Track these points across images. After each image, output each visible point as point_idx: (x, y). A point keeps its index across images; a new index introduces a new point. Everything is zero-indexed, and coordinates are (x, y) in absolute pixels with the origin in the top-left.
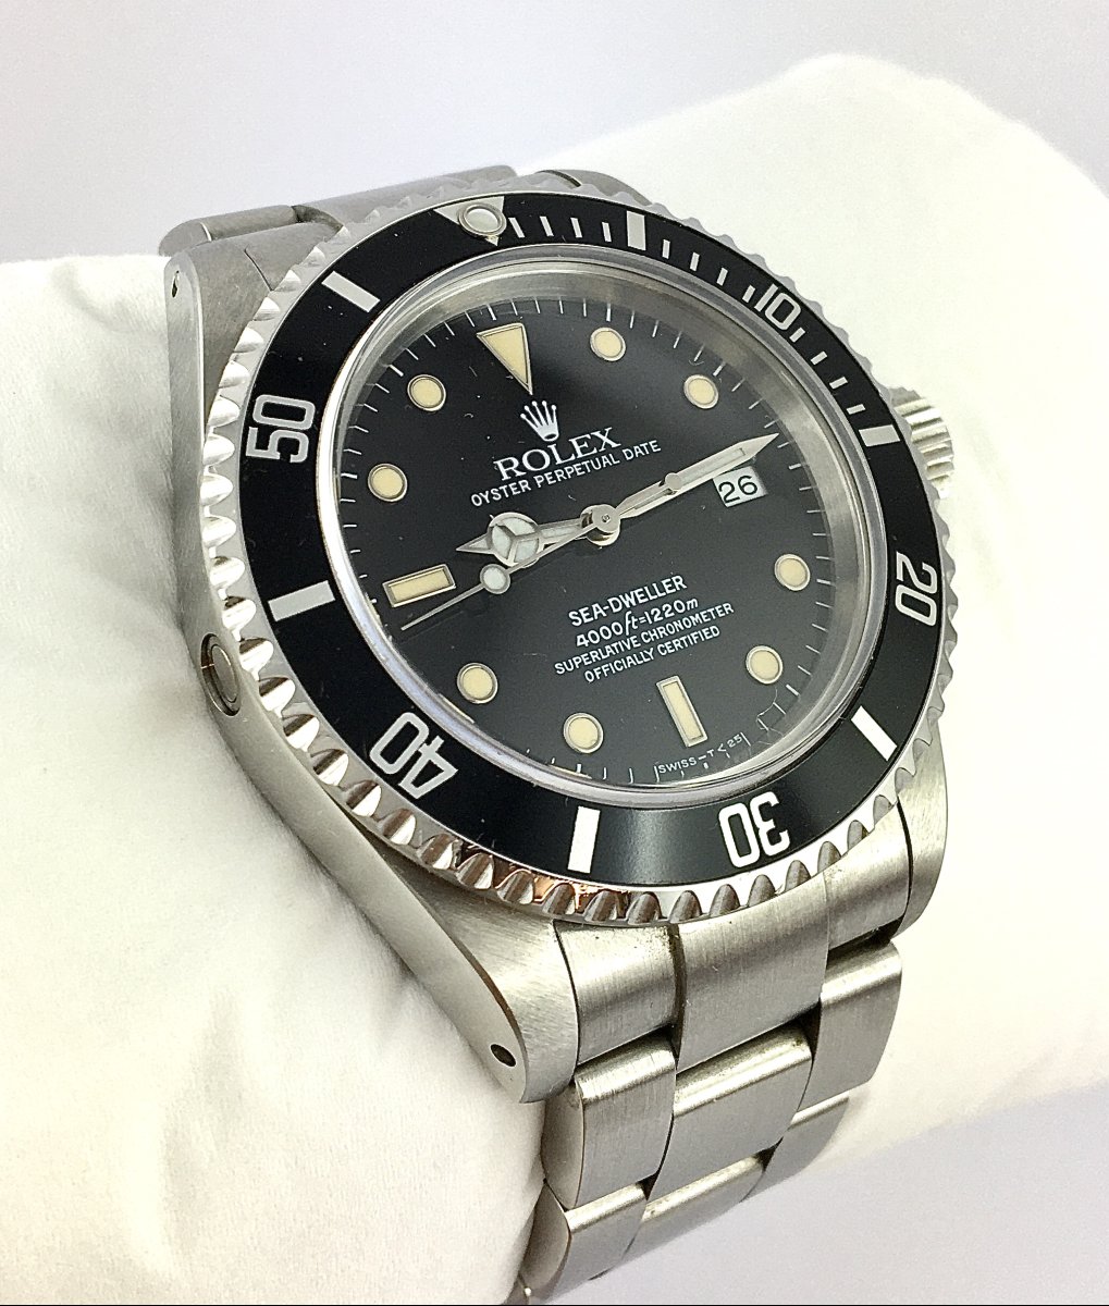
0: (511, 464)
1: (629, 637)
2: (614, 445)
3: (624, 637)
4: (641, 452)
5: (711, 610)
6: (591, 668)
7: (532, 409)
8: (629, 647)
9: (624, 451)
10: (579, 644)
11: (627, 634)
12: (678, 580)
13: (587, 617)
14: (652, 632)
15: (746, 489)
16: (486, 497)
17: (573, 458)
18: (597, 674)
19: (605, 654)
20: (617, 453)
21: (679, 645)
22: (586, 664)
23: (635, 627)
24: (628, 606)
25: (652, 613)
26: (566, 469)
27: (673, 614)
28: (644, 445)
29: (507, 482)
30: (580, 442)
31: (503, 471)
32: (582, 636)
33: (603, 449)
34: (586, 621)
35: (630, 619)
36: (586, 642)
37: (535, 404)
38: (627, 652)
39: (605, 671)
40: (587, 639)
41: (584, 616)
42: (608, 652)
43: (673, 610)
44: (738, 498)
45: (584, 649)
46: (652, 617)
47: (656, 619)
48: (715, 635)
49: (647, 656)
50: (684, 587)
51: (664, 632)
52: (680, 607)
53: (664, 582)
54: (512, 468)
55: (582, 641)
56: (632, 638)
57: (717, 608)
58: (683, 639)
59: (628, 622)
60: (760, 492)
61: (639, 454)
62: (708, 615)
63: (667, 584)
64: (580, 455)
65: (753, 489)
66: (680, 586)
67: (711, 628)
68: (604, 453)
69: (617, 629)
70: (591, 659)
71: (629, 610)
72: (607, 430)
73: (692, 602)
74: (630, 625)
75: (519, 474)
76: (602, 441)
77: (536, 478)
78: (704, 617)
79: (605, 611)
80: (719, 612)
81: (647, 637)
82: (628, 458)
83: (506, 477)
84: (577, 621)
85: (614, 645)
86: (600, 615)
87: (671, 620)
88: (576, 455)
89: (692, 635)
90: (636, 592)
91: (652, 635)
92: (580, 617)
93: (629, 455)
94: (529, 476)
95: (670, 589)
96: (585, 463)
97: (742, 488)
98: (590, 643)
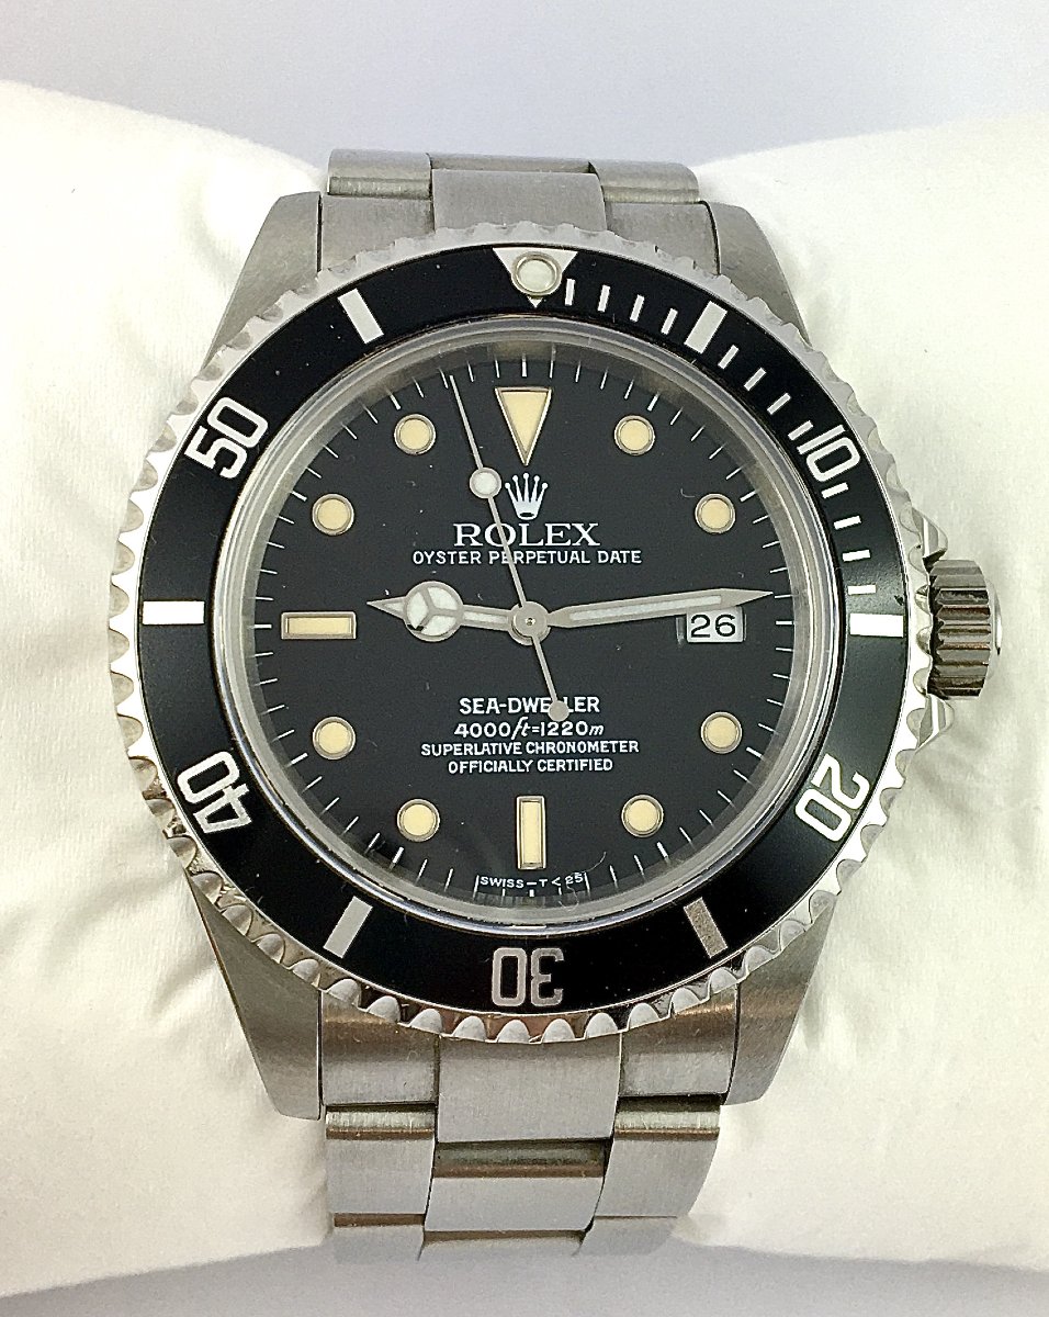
0: (472, 531)
1: (513, 741)
2: (592, 543)
3: (508, 740)
4: (618, 558)
5: (613, 743)
6: (458, 759)
7: (521, 480)
8: (508, 752)
9: (600, 552)
10: (457, 732)
11: (513, 738)
12: (593, 702)
13: (479, 709)
14: (540, 745)
15: (722, 629)
16: (429, 557)
17: (541, 543)
18: (462, 767)
19: (479, 750)
20: (592, 553)
21: (563, 766)
22: (455, 754)
23: (524, 734)
24: (527, 711)
25: (549, 726)
26: (528, 552)
27: (571, 734)
28: (624, 552)
29: (461, 548)
30: (555, 530)
31: (460, 536)
32: (465, 726)
33: (578, 544)
34: (475, 712)
35: (523, 724)
36: (465, 733)
37: (526, 476)
38: (504, 756)
39: (471, 767)
40: (468, 729)
41: (476, 706)
42: (484, 750)
43: (573, 730)
44: (708, 636)
45: (461, 739)
46: (547, 730)
47: (550, 733)
48: (606, 769)
49: (522, 766)
50: (597, 710)
51: (552, 749)
52: (582, 728)
53: (577, 699)
54: (471, 536)
55: (462, 730)
56: (515, 744)
57: (621, 742)
58: (570, 761)
59: (519, 727)
60: (737, 638)
61: (615, 561)
62: (610, 747)
63: (580, 701)
64: (550, 543)
65: (731, 630)
66: (592, 708)
67: (606, 761)
68: (575, 548)
69: (505, 730)
70: (463, 751)
71: (525, 715)
72: (592, 525)
73: (599, 729)
74: (520, 731)
75: (475, 543)
76: (581, 535)
77: (491, 553)
78: (603, 747)
79: (500, 709)
80: (621, 747)
81: (531, 748)
82: (600, 561)
83: (460, 543)
84: (466, 709)
85: (494, 745)
86: (493, 711)
87: (566, 739)
88: (546, 541)
89: (582, 761)
90: (542, 699)
91: (538, 748)
92: (470, 706)
93: (603, 557)
94: (485, 549)
95: (581, 707)
96: (552, 553)
97: (718, 627)
98: (469, 735)
